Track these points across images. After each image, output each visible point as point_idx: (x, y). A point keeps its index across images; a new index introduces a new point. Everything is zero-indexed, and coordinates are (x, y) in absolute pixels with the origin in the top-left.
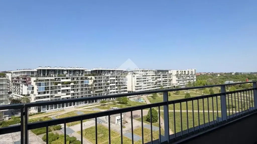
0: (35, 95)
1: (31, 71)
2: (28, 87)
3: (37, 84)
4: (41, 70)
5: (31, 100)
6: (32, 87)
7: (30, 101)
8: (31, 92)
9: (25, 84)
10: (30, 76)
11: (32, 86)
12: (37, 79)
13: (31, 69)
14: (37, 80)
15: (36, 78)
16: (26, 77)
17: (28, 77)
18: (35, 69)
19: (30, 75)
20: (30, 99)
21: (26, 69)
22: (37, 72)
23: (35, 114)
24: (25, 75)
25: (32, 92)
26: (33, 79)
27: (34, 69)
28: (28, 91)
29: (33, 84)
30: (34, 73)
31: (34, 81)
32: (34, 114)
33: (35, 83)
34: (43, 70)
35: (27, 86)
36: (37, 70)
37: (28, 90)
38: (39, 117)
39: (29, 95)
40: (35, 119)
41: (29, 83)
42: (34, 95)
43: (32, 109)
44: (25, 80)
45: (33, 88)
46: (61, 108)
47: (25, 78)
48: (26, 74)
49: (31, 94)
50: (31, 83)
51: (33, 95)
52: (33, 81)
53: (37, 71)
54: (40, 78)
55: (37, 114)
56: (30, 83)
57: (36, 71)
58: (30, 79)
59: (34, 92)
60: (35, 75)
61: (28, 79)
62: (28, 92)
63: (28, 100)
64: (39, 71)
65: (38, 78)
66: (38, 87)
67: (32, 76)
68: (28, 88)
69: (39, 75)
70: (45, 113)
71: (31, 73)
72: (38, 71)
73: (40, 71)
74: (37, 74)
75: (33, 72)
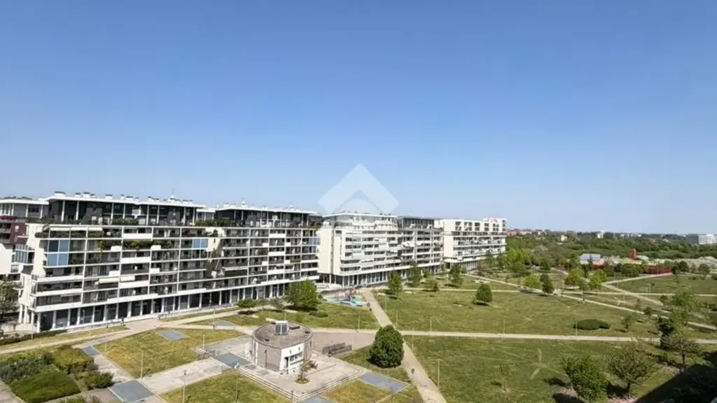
0: (35, 277)
1: (30, 205)
2: (14, 251)
3: (44, 245)
4: (60, 202)
5: (22, 291)
6: (28, 251)
7: (20, 293)
8: (25, 267)
9: (8, 241)
10: (25, 218)
11: (30, 249)
12: (45, 229)
13: (31, 199)
14: (47, 231)
15: (43, 225)
16: (12, 221)
17: (17, 221)
18: (44, 198)
19: (27, 216)
20: (20, 290)
21: (15, 198)
22: (47, 209)
23: (30, 335)
24: (9, 215)
25: (28, 270)
26: (34, 229)
27: (39, 199)
28: (12, 266)
29: (33, 243)
30: (37, 211)
31: (38, 235)
32: (28, 337)
33: (39, 240)
34: (68, 202)
35: (11, 250)
36: (50, 201)
37: (13, 261)
38: (43, 346)
39: (16, 277)
40: (29, 354)
41: (19, 238)
42: (33, 276)
43: (22, 322)
44: (8, 231)
45: (31, 256)
46: (116, 319)
47: (8, 226)
48: (11, 213)
49: (22, 275)
50: (26, 239)
51: (30, 277)
52: (35, 233)
53: (47, 203)
54: (54, 228)
55: (36, 336)
56: (24, 241)
57: (44, 206)
58: (23, 229)
59: (34, 268)
60: (41, 217)
61: (17, 227)
62: (14, 268)
63: (13, 291)
64: (55, 206)
65: (51, 225)
66: (48, 253)
67: (31, 220)
68: (13, 256)
69: (56, 216)
70: (62, 334)
71: (29, 211)
72: (53, 205)
73: (57, 205)
74: (46, 214)
75: (34, 208)
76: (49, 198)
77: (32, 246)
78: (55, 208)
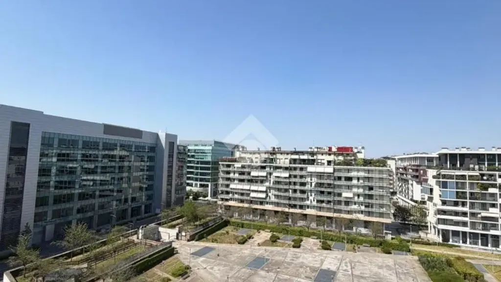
0: (435, 205)
1: (428, 157)
2: (421, 186)
3: (438, 183)
4: (446, 155)
5: (429, 213)
6: (429, 187)
7: (427, 214)
8: (429, 197)
9: (418, 180)
10: (425, 166)
11: (430, 186)
12: (438, 173)
13: (428, 154)
14: (439, 175)
15: (436, 171)
16: (418, 168)
17: (421, 168)
18: (434, 153)
19: (426, 164)
20: (427, 212)
21: (418, 153)
22: (438, 159)
23: (436, 243)
24: (416, 164)
25: (431, 199)
26: (431, 173)
27: (433, 154)
28: (422, 195)
29: (432, 182)
30: (432, 161)
31: (434, 177)
32: (435, 244)
33: (435, 180)
34: (451, 154)
35: (420, 186)
36: (439, 154)
37: (421, 193)
38: (445, 252)
39: (424, 203)
40: (436, 255)
41: (424, 179)
42: (434, 203)
43: (431, 233)
44: (417, 174)
45: (431, 190)
46: (489, 247)
47: (417, 171)
48: (418, 163)
49: (428, 202)
50: (428, 179)
51: (432, 204)
52: (432, 176)
53: (438, 156)
54: (443, 172)
55: (439, 244)
56: (426, 181)
57: (436, 158)
58: (425, 173)
59: (434, 198)
60: (435, 165)
61: (422, 172)
62: (423, 197)
63: (423, 211)
64: (443, 158)
65: (441, 171)
66: (441, 189)
67: (429, 167)
68: (421, 189)
69: (444, 164)
70: (457, 248)
71: (428, 161)
72: (441, 158)
73: (444, 156)
74: (438, 163)
75: (430, 160)
76: (438, 153)
77: (431, 184)
78: (443, 159)
